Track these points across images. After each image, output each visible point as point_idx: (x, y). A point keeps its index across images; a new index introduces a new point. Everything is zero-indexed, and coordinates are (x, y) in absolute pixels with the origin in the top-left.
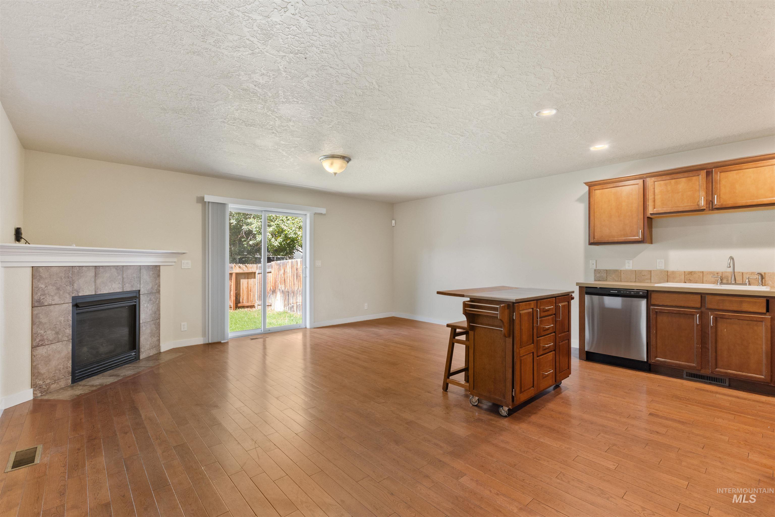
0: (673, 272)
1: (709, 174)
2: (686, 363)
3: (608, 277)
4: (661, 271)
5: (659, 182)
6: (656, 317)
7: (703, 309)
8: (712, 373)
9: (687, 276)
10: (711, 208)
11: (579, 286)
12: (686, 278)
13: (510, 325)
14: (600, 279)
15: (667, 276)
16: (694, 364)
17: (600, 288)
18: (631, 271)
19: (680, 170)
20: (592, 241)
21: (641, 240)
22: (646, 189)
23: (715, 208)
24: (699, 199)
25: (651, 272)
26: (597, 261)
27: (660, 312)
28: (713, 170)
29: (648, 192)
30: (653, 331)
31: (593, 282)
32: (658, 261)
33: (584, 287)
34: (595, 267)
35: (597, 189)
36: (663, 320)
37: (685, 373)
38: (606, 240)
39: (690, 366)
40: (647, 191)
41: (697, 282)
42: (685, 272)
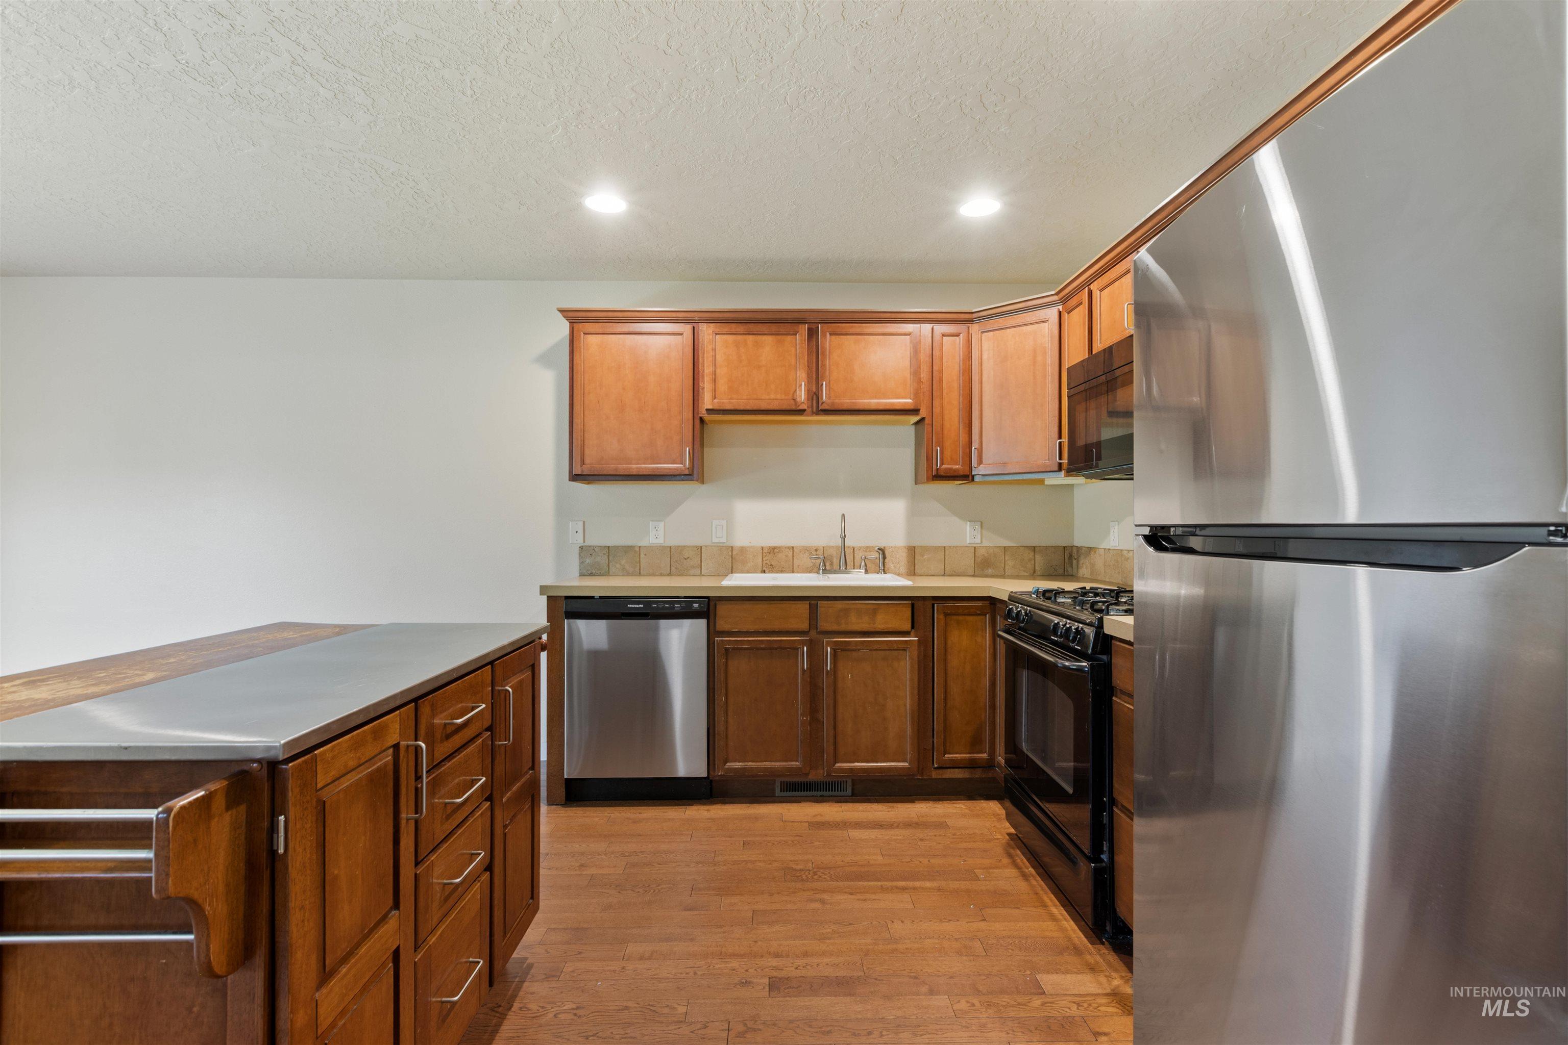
0: (743, 550)
1: (812, 334)
2: (784, 763)
3: (611, 564)
4: (721, 548)
5: (725, 336)
6: (727, 662)
7: (813, 633)
8: (829, 775)
9: (766, 558)
10: (815, 410)
11: (548, 596)
12: (765, 562)
13: (251, 894)
14: (594, 572)
15: (731, 559)
16: (798, 763)
17: (601, 597)
18: (662, 548)
19: (764, 316)
20: (577, 470)
21: (687, 472)
22: (698, 349)
23: (822, 410)
24: (796, 387)
25: (701, 550)
26: (586, 523)
27: (734, 649)
28: (818, 327)
29: (703, 357)
30: (720, 699)
31: (576, 583)
32: (715, 523)
33: (561, 596)
34: (580, 541)
35: (592, 331)
36: (740, 667)
37: (778, 785)
38: (610, 468)
39: (790, 769)
40: (700, 355)
41: (784, 569)
42: (762, 548)
